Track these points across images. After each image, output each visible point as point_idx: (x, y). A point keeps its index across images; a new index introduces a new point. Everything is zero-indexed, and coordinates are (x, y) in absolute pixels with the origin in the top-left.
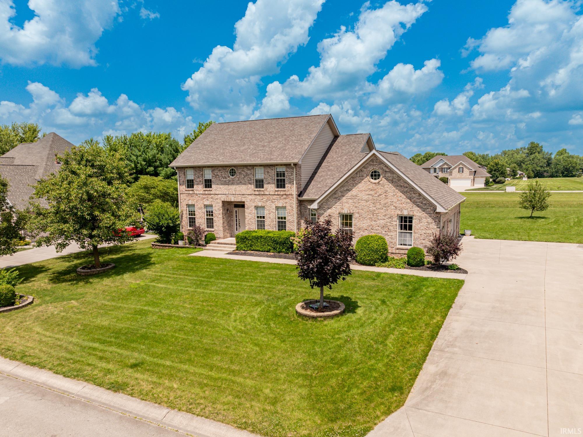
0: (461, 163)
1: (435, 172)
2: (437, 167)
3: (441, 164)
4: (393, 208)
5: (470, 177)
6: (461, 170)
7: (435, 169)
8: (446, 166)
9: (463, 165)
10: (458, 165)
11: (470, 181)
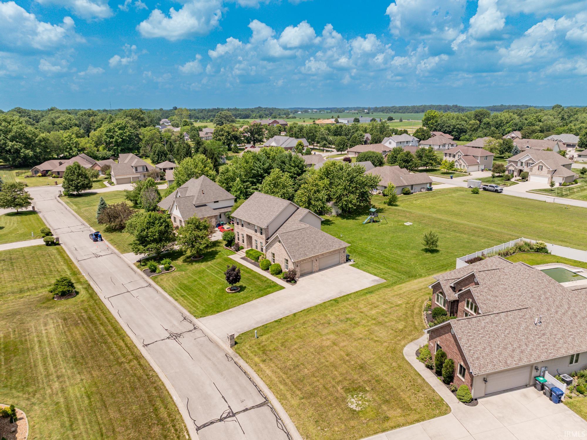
0: (541, 162)
1: (522, 165)
2: (524, 161)
3: (527, 159)
4: (283, 255)
5: (547, 175)
6: (541, 168)
7: (522, 163)
8: (531, 162)
9: (543, 163)
10: (539, 163)
11: (547, 179)
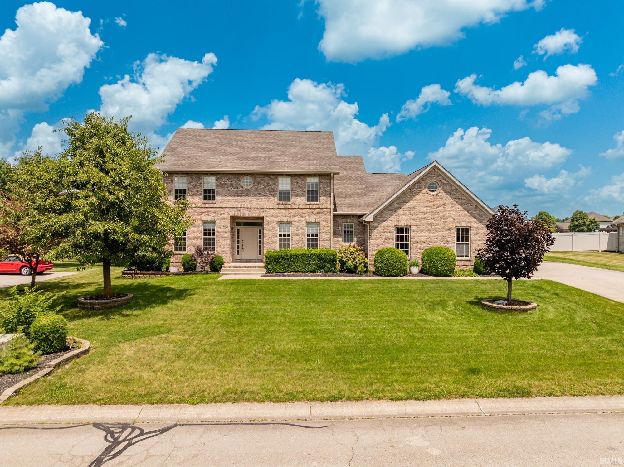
4: (451, 219)
